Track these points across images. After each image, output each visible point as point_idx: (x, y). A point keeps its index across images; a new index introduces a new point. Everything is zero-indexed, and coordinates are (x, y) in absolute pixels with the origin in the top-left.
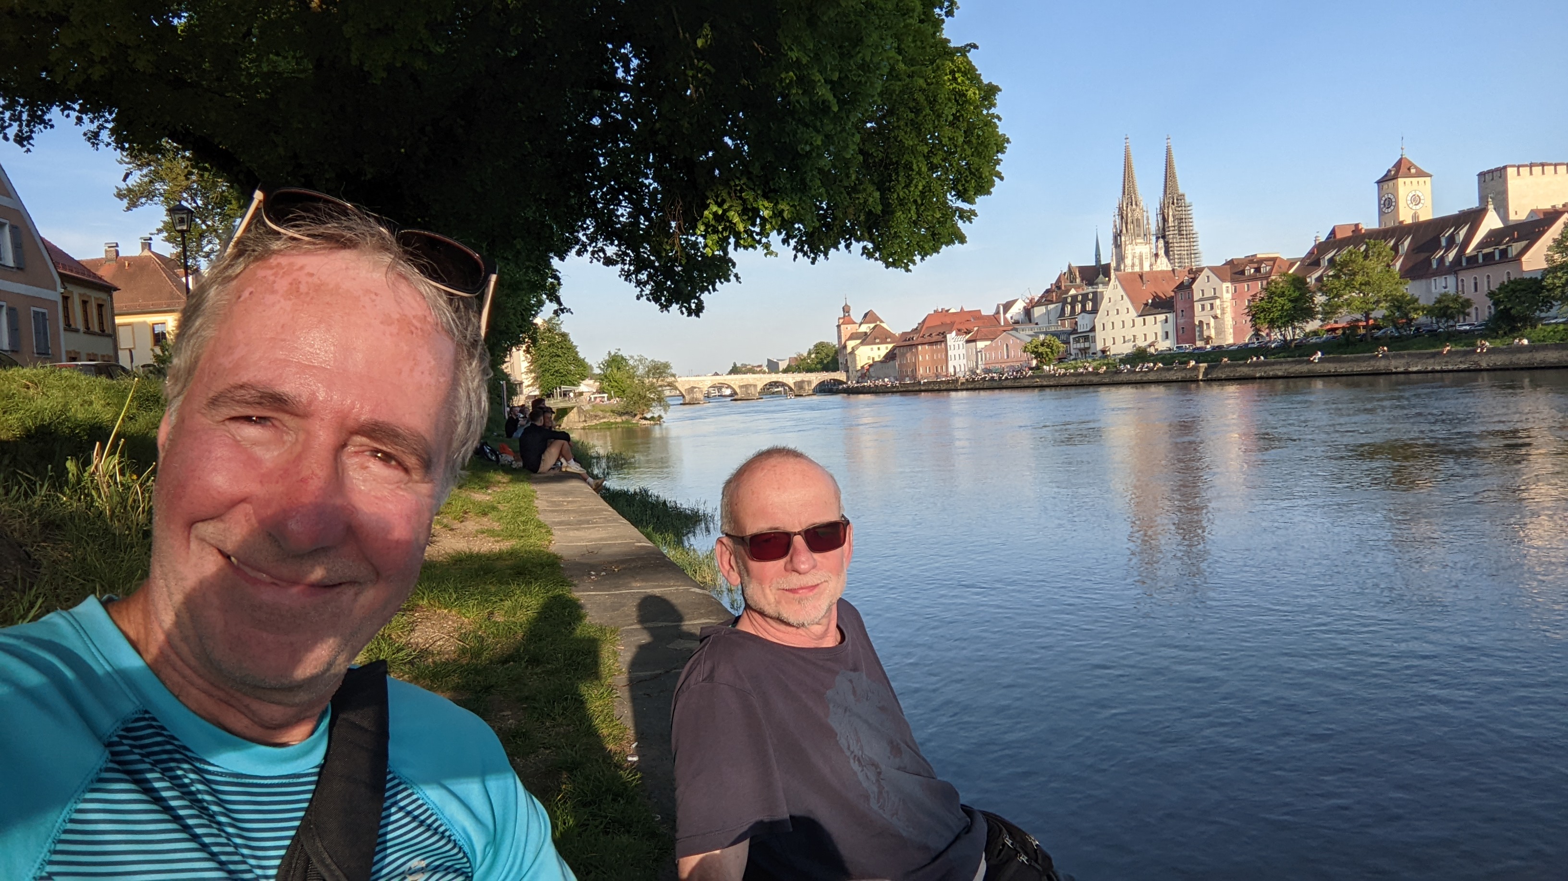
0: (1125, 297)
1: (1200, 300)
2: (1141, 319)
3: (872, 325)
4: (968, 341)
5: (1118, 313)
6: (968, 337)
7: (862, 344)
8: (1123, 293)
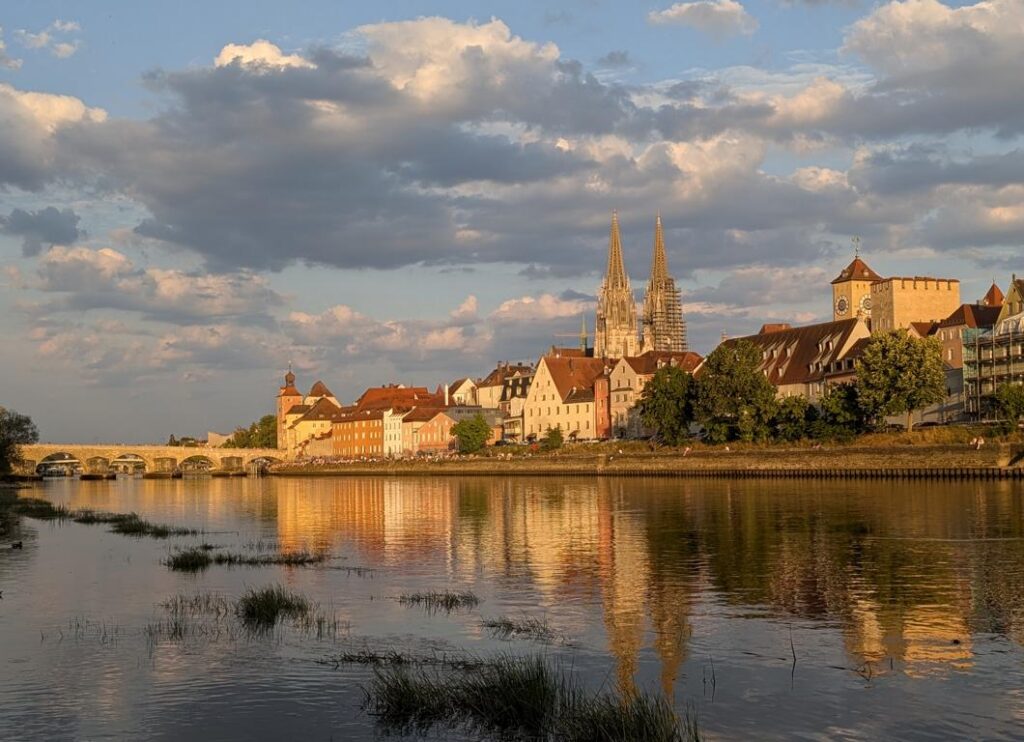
0: (552, 383)
1: (617, 390)
2: (565, 405)
3: (318, 398)
4: (405, 420)
5: (544, 399)
6: (405, 415)
7: (303, 419)
8: (551, 379)
